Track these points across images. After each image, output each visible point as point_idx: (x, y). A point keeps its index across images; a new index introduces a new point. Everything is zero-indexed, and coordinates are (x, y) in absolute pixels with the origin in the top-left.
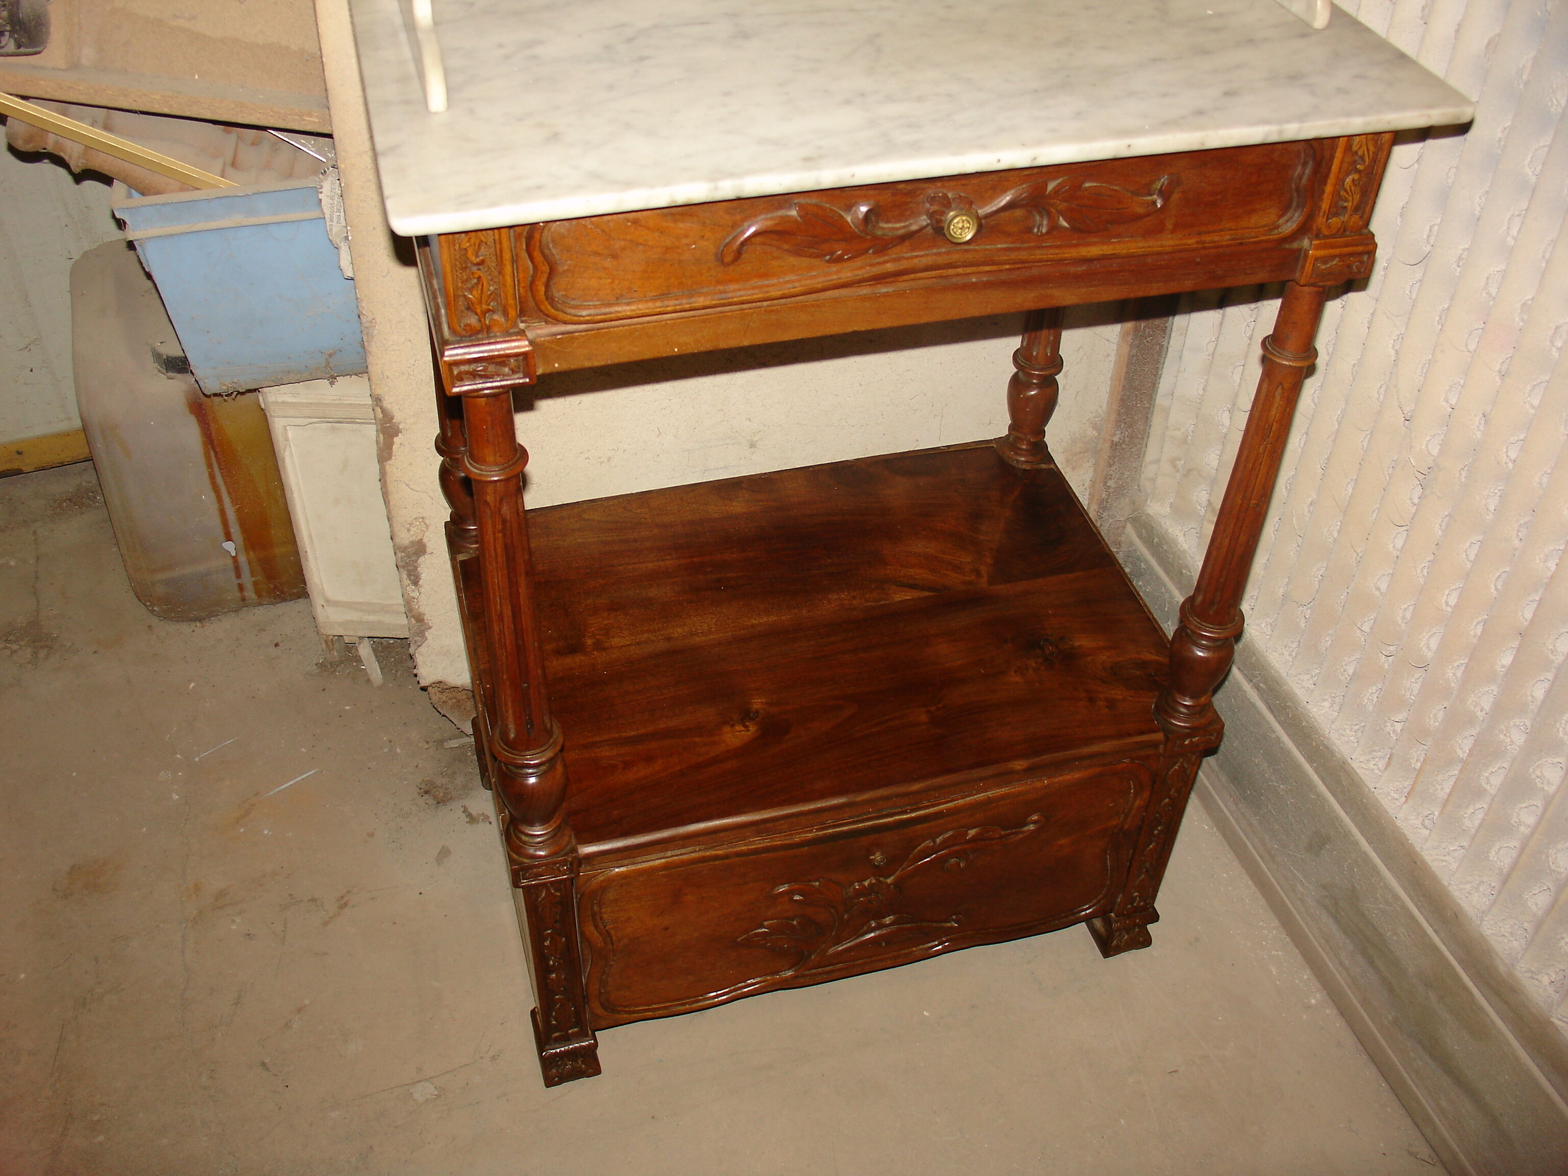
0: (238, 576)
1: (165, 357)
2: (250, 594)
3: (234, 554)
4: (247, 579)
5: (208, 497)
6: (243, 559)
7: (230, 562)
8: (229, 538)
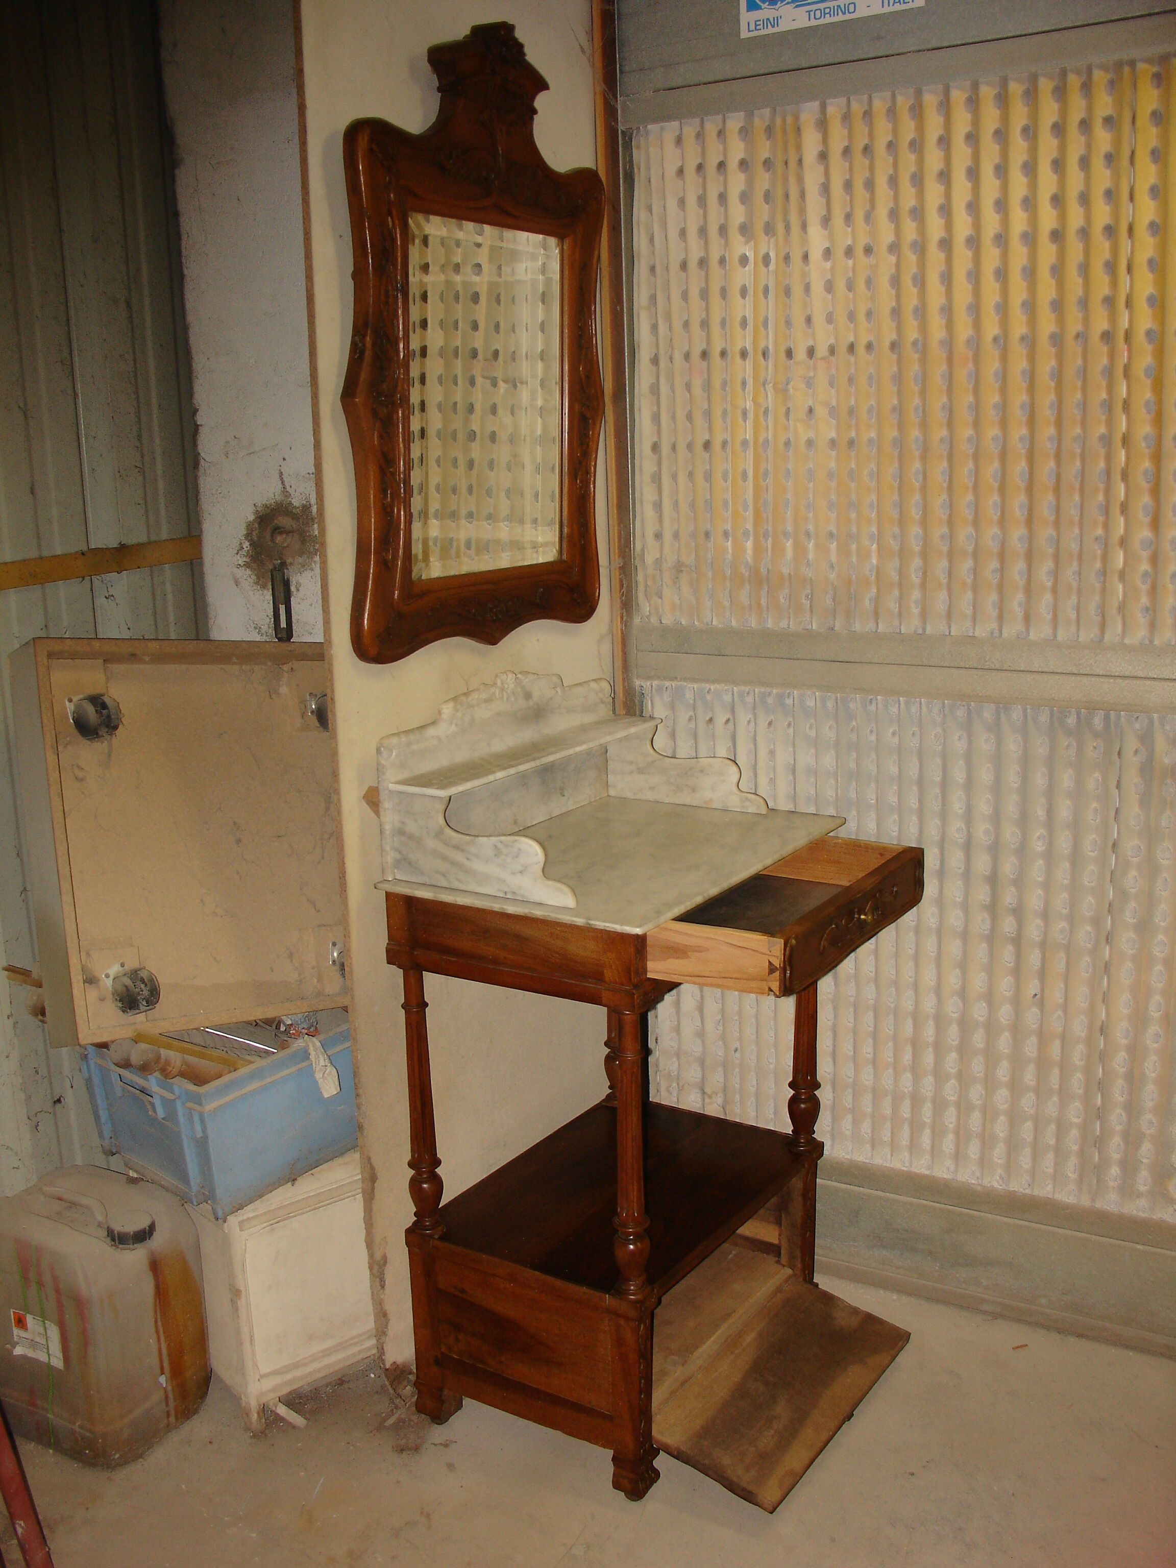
0: (167, 1404)
1: (132, 1233)
2: (172, 1419)
3: (164, 1386)
4: (172, 1403)
5: (153, 1341)
6: (169, 1388)
7: (162, 1393)
8: (163, 1373)
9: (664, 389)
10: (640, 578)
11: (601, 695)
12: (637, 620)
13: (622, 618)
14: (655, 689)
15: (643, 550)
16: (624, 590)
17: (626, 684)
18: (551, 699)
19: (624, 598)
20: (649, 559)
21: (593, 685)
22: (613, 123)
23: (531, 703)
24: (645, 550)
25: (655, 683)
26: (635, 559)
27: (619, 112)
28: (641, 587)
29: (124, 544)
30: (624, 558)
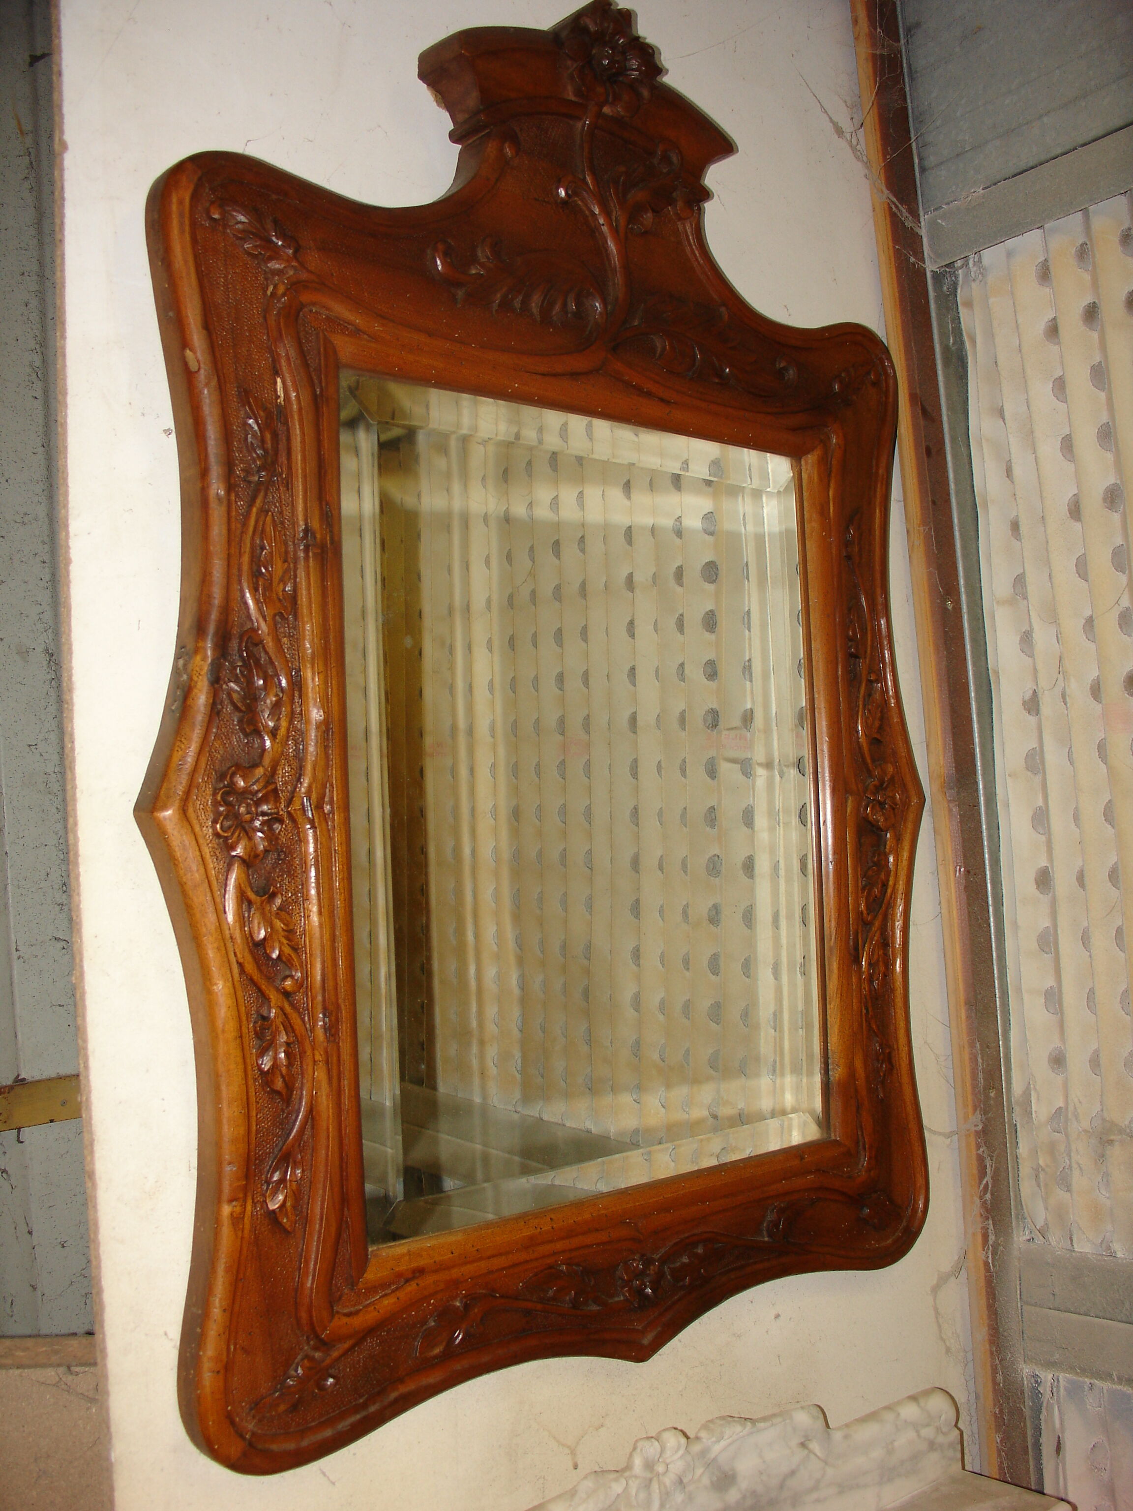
9: (1053, 757)
10: (1023, 1150)
11: (928, 1432)
12: (1020, 1238)
13: (985, 1237)
14: (1066, 1389)
15: (1027, 1094)
16: (988, 1179)
17: (1000, 1378)
18: (793, 1473)
19: (988, 1196)
20: (1041, 1110)
21: (910, 1411)
22: (912, 259)
23: (733, 1495)
24: (1033, 1093)
25: (1064, 1377)
26: (1011, 1110)
27: (925, 240)
28: (1025, 1170)
29: (24, 1079)
30: (985, 1112)
